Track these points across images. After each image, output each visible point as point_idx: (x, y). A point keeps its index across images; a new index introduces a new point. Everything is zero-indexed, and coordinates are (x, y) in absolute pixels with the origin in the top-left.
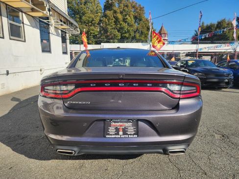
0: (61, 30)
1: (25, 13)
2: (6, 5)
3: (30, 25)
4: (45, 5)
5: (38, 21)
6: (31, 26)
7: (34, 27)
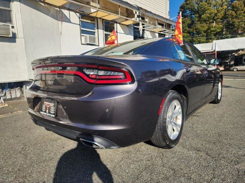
0: (159, 34)
1: (119, 23)
2: (103, 19)
3: (123, 32)
4: (134, 13)
5: (133, 28)
6: (125, 33)
7: (127, 34)
